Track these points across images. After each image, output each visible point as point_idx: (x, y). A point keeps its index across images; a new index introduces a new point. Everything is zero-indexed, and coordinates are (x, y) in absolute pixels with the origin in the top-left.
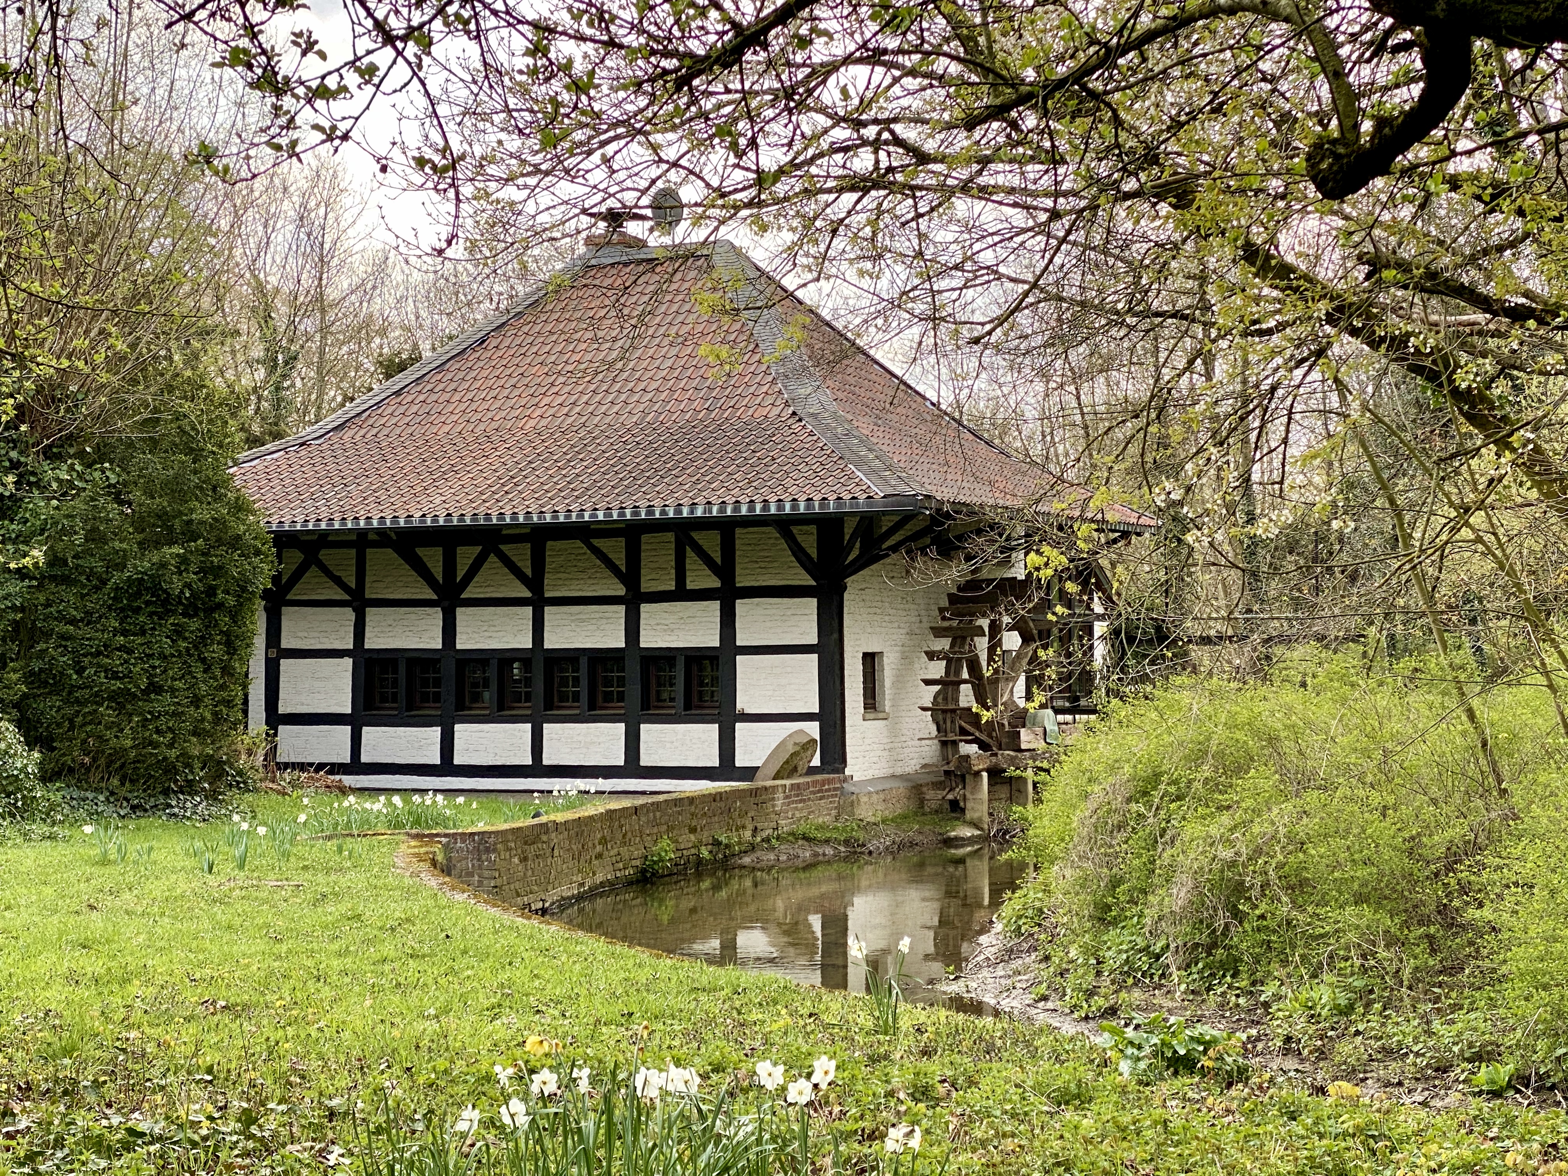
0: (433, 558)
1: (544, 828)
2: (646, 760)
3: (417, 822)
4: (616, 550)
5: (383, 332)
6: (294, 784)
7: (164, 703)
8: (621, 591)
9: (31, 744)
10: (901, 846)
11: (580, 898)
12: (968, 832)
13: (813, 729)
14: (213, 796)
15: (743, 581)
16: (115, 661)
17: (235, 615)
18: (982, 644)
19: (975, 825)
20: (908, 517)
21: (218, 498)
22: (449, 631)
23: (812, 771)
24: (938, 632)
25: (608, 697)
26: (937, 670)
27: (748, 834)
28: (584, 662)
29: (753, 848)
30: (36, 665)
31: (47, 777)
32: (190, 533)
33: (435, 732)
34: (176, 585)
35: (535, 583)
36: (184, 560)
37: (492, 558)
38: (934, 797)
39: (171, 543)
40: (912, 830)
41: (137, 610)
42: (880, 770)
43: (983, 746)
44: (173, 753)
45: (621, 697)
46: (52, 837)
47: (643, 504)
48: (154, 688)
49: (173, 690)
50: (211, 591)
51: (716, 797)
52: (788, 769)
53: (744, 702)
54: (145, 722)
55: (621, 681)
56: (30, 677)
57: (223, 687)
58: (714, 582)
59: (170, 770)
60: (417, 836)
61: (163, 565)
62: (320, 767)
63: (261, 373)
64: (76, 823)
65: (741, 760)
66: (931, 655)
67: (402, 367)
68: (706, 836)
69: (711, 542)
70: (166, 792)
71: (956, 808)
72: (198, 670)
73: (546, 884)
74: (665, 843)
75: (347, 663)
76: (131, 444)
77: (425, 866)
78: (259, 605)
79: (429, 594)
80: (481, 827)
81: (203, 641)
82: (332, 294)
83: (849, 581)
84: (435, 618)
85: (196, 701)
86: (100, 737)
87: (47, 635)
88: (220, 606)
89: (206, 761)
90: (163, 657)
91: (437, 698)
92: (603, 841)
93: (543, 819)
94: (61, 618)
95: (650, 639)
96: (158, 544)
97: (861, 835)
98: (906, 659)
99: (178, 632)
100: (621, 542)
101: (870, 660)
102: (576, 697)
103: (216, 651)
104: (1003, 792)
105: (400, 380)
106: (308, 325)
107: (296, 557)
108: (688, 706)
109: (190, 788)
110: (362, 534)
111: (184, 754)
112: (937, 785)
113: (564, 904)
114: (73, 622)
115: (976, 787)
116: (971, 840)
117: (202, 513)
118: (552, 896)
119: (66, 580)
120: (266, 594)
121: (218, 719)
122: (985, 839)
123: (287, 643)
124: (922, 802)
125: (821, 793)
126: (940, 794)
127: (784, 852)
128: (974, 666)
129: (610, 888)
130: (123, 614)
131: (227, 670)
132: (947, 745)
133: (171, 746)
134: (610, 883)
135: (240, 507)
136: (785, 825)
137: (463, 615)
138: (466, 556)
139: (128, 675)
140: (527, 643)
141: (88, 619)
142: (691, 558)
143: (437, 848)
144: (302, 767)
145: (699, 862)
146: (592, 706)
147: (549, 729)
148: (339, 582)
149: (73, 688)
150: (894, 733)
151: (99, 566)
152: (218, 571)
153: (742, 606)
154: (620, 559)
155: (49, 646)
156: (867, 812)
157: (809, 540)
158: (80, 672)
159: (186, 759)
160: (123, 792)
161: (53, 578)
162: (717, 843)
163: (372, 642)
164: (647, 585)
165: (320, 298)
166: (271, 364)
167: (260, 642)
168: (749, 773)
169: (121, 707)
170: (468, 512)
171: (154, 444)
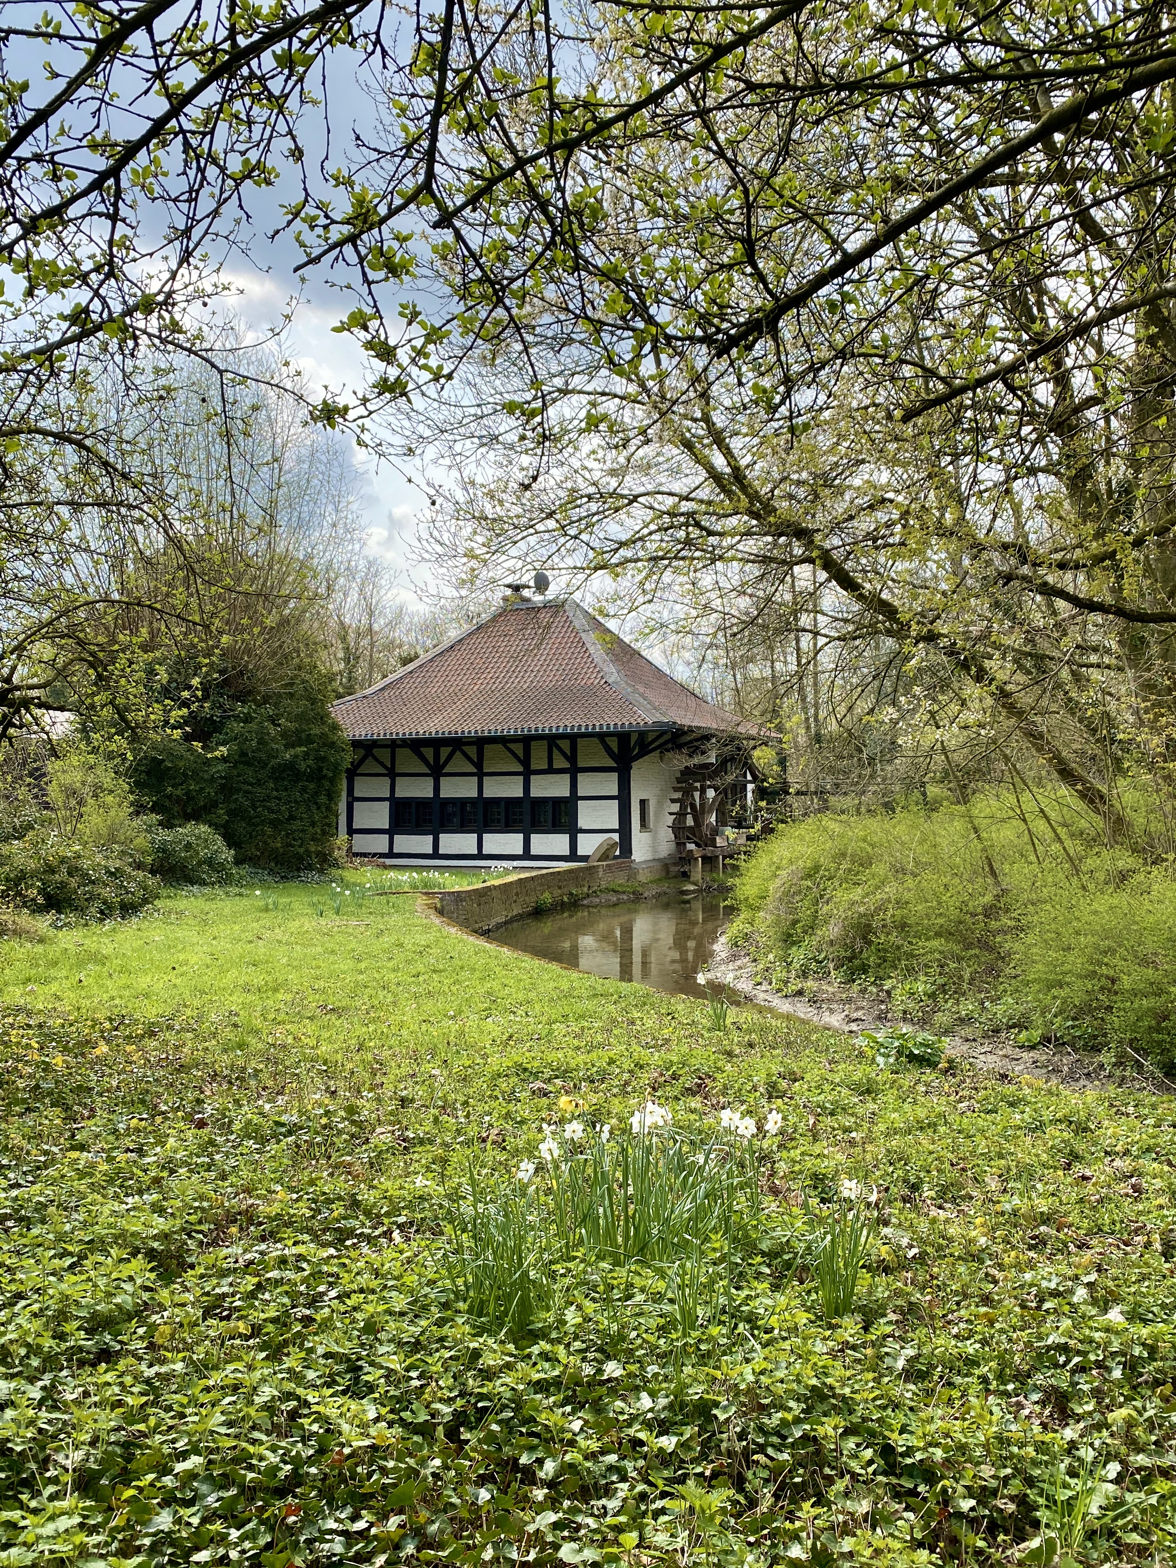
0: (429, 752)
1: (488, 888)
2: (533, 852)
3: (426, 886)
4: (518, 748)
5: (400, 646)
6: (362, 864)
7: (297, 825)
8: (521, 769)
9: (230, 846)
10: (660, 895)
11: (506, 923)
12: (692, 888)
13: (616, 837)
14: (321, 871)
15: (581, 764)
16: (272, 804)
17: (333, 781)
18: (697, 795)
19: (695, 884)
20: (663, 733)
21: (324, 723)
22: (437, 789)
23: (616, 857)
24: (676, 790)
25: (515, 821)
26: (676, 807)
27: (585, 889)
28: (503, 804)
29: (588, 896)
30: (233, 806)
31: (238, 862)
32: (309, 740)
33: (430, 838)
34: (303, 766)
35: (479, 765)
36: (307, 754)
37: (458, 753)
38: (674, 869)
39: (300, 745)
40: (665, 887)
41: (283, 779)
42: (649, 856)
43: (698, 845)
44: (302, 850)
45: (521, 821)
46: (241, 895)
47: (533, 726)
48: (292, 818)
49: (301, 819)
50: (320, 769)
51: (570, 871)
52: (604, 857)
53: (582, 823)
54: (287, 835)
55: (521, 813)
56: (230, 813)
57: (327, 817)
58: (567, 765)
59: (300, 859)
60: (426, 894)
61: (296, 756)
62: (374, 855)
63: (342, 666)
64: (252, 886)
65: (580, 852)
66: (673, 801)
67: (411, 660)
68: (566, 891)
69: (565, 745)
70: (298, 870)
71: (685, 875)
72: (314, 808)
73: (490, 917)
74: (547, 895)
75: (387, 803)
76: (279, 695)
77: (433, 911)
78: (344, 775)
79: (427, 771)
80: (457, 888)
81: (316, 794)
82: (376, 627)
83: (635, 765)
84: (430, 781)
85: (313, 824)
86: (265, 842)
87: (239, 790)
88: (325, 777)
89: (318, 854)
90: (296, 802)
91: (430, 821)
92: (517, 894)
93: (488, 884)
94: (245, 782)
95: (535, 793)
96: (293, 747)
97: (640, 889)
98: (660, 803)
99: (304, 790)
100: (521, 745)
101: (643, 803)
102: (499, 821)
103: (323, 799)
104: (708, 867)
105: (411, 667)
106: (365, 642)
107: (362, 752)
108: (554, 825)
109: (310, 868)
110: (393, 741)
111: (307, 850)
112: (675, 864)
113: (499, 926)
114: (251, 784)
115: (696, 865)
116: (693, 892)
117: (316, 731)
118: (493, 923)
119: (247, 764)
120: (348, 771)
121: (324, 833)
122: (700, 891)
123: (357, 794)
124: (668, 872)
125: (620, 868)
126: (677, 869)
127: (604, 898)
128: (693, 806)
129: (520, 917)
130: (276, 780)
131: (328, 809)
132: (680, 845)
133: (301, 846)
134: (521, 915)
135: (335, 727)
136: (604, 884)
137: (443, 781)
138: (445, 751)
139: (279, 811)
140: (474, 794)
141: (259, 783)
142: (556, 752)
143: (437, 901)
144: (365, 855)
145: (563, 903)
146: (507, 825)
147: (486, 836)
148: (382, 764)
149: (251, 818)
150: (654, 839)
151: (264, 757)
152: (324, 759)
153: (581, 777)
154: (520, 753)
155: (239, 797)
156: (643, 877)
157: (613, 743)
158: (255, 809)
159: (308, 853)
160: (276, 869)
161: (242, 763)
162: (571, 894)
163: (399, 794)
164: (534, 767)
165: (370, 629)
166: (347, 660)
167: (344, 794)
168: (585, 858)
169: (275, 827)
170: (446, 730)
171: (291, 696)
